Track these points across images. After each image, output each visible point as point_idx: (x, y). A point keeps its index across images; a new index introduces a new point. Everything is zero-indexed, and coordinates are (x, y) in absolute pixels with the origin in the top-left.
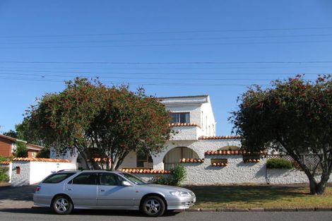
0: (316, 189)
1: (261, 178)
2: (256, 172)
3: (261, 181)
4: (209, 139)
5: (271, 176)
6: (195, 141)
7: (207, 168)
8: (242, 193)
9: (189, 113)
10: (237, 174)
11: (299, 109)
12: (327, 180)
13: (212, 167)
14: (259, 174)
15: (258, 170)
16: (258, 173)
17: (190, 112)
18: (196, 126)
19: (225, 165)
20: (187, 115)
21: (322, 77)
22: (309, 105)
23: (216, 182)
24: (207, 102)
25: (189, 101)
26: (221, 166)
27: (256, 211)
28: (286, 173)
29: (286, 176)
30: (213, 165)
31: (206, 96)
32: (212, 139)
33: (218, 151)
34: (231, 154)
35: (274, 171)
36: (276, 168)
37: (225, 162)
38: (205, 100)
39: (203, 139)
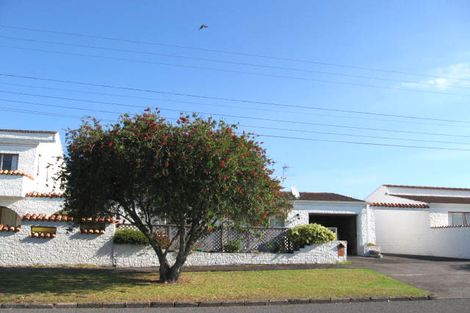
0: (167, 274)
1: (106, 257)
2: (98, 249)
3: (105, 261)
4: (42, 196)
5: (119, 255)
6: (20, 198)
7: (24, 241)
8: (62, 278)
9: (17, 155)
10: (70, 250)
11: (142, 157)
12: (183, 263)
13: (32, 238)
14: (101, 252)
15: (101, 245)
16: (101, 249)
17: (20, 153)
18: (23, 175)
19: (52, 237)
20: (14, 158)
21: (184, 116)
22: (154, 153)
23: (37, 262)
24: (53, 141)
25: (27, 138)
26: (45, 237)
27: (64, 307)
28: (142, 251)
29: (140, 255)
30: (33, 236)
31: (54, 133)
32: (47, 196)
33: (56, 215)
34: (62, 220)
35: (123, 247)
36: (127, 243)
37: (53, 232)
38: (51, 138)
39: (32, 196)
